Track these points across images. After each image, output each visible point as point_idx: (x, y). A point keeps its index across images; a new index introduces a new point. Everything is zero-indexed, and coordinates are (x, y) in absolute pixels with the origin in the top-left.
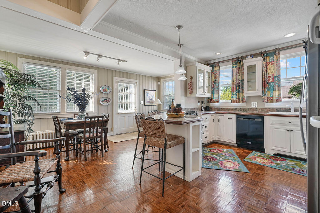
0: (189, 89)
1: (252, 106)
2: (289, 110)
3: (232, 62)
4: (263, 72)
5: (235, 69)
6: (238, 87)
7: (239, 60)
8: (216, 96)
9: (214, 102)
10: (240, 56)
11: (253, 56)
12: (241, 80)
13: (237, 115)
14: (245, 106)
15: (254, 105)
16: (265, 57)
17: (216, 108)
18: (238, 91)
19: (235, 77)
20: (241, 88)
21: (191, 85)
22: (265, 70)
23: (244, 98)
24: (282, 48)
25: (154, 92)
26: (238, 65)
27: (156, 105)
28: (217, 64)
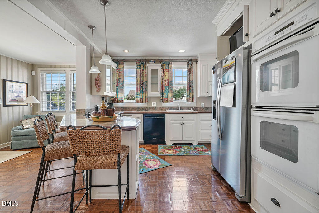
0: (97, 86)
1: (153, 106)
2: (177, 108)
3: (137, 63)
4: (161, 76)
5: (139, 70)
6: (141, 88)
7: (143, 62)
8: (120, 95)
9: (118, 102)
10: (143, 59)
11: (155, 61)
12: (144, 81)
13: (144, 114)
14: (147, 105)
15: (154, 104)
16: (163, 64)
17: (120, 108)
18: (141, 91)
19: (139, 78)
20: (144, 89)
21: (98, 80)
22: (163, 75)
23: (147, 98)
24: (174, 60)
25: (25, 85)
26: (142, 67)
27: (27, 105)
28: (122, 63)
